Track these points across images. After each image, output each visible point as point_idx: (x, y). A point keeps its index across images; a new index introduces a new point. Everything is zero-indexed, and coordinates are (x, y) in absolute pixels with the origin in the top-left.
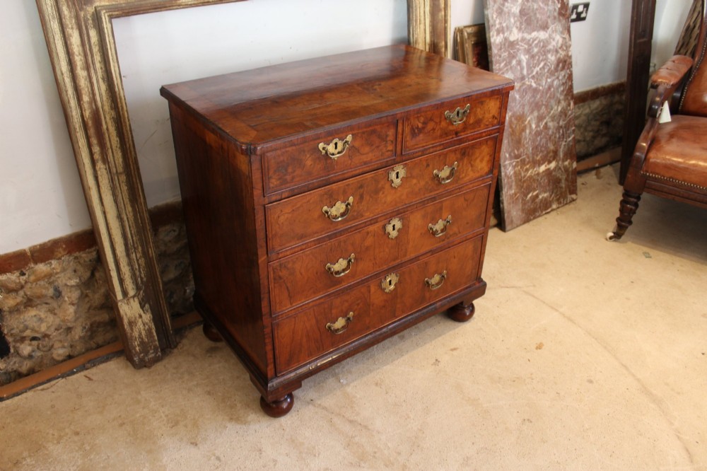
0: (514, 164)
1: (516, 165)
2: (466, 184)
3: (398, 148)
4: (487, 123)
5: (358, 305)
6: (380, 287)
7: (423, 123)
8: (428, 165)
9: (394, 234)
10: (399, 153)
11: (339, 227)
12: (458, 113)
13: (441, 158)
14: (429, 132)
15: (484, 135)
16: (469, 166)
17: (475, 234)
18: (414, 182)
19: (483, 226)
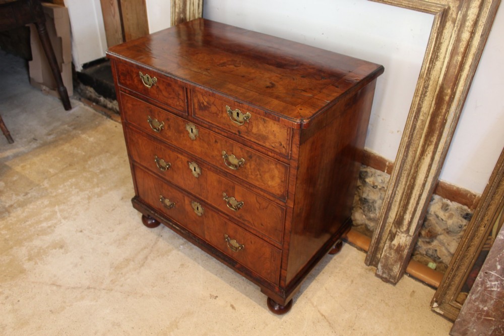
2: (256, 187)
3: (190, 110)
4: (273, 145)
5: (178, 202)
6: (191, 205)
7: (208, 103)
8: (216, 141)
9: (195, 174)
10: (190, 113)
11: (158, 136)
12: (238, 114)
13: (228, 144)
14: (213, 113)
15: (270, 154)
16: (258, 173)
17: (272, 243)
18: (206, 146)
19: (281, 243)
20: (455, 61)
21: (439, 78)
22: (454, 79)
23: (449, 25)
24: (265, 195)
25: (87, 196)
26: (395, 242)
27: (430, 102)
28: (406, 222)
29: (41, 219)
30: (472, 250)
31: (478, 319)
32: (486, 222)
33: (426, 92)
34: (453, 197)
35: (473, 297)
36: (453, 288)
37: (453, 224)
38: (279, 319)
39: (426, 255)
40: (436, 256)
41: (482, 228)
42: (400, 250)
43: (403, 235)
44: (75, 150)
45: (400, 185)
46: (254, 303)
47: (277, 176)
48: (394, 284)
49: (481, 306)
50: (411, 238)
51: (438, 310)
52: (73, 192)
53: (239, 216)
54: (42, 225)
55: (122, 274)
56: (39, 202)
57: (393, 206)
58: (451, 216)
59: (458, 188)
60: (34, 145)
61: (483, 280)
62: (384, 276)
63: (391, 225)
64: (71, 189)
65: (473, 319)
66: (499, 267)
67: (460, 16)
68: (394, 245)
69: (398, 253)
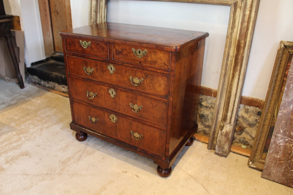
0: (287, 140)
1: (287, 142)
2: (150, 94)
3: (110, 56)
4: (160, 65)
5: (100, 117)
6: (109, 117)
7: (121, 50)
8: (126, 72)
9: (112, 96)
10: (110, 58)
11: (90, 77)
12: (140, 52)
13: (133, 72)
14: (125, 55)
15: (158, 71)
16: (151, 85)
17: (160, 128)
18: (120, 76)
19: (165, 126)
20: (244, 26)
21: (236, 37)
22: (244, 35)
23: (238, 10)
24: (156, 97)
25: (40, 129)
26: (224, 130)
27: (234, 50)
28: (228, 118)
29: (12, 142)
30: (266, 127)
31: (275, 163)
32: (270, 110)
33: (231, 45)
34: (251, 104)
35: (271, 152)
36: (259, 152)
37: (252, 120)
38: (165, 180)
39: (240, 142)
40: (245, 141)
41: (269, 114)
42: (227, 135)
43: (228, 125)
44: (29, 107)
45: (222, 98)
46: (149, 173)
47: (162, 84)
48: (226, 156)
49: (276, 156)
50: (233, 126)
51: (252, 166)
52: (31, 127)
53: (140, 116)
54: (13, 145)
55: (67, 165)
56: (10, 134)
57: (220, 111)
58: (250, 116)
59: (252, 98)
60: (3, 106)
61: (275, 140)
62: (220, 152)
63: (220, 122)
64: (29, 126)
65: (273, 164)
66: (282, 131)
67: (243, 5)
68: (224, 132)
69: (226, 137)
